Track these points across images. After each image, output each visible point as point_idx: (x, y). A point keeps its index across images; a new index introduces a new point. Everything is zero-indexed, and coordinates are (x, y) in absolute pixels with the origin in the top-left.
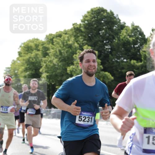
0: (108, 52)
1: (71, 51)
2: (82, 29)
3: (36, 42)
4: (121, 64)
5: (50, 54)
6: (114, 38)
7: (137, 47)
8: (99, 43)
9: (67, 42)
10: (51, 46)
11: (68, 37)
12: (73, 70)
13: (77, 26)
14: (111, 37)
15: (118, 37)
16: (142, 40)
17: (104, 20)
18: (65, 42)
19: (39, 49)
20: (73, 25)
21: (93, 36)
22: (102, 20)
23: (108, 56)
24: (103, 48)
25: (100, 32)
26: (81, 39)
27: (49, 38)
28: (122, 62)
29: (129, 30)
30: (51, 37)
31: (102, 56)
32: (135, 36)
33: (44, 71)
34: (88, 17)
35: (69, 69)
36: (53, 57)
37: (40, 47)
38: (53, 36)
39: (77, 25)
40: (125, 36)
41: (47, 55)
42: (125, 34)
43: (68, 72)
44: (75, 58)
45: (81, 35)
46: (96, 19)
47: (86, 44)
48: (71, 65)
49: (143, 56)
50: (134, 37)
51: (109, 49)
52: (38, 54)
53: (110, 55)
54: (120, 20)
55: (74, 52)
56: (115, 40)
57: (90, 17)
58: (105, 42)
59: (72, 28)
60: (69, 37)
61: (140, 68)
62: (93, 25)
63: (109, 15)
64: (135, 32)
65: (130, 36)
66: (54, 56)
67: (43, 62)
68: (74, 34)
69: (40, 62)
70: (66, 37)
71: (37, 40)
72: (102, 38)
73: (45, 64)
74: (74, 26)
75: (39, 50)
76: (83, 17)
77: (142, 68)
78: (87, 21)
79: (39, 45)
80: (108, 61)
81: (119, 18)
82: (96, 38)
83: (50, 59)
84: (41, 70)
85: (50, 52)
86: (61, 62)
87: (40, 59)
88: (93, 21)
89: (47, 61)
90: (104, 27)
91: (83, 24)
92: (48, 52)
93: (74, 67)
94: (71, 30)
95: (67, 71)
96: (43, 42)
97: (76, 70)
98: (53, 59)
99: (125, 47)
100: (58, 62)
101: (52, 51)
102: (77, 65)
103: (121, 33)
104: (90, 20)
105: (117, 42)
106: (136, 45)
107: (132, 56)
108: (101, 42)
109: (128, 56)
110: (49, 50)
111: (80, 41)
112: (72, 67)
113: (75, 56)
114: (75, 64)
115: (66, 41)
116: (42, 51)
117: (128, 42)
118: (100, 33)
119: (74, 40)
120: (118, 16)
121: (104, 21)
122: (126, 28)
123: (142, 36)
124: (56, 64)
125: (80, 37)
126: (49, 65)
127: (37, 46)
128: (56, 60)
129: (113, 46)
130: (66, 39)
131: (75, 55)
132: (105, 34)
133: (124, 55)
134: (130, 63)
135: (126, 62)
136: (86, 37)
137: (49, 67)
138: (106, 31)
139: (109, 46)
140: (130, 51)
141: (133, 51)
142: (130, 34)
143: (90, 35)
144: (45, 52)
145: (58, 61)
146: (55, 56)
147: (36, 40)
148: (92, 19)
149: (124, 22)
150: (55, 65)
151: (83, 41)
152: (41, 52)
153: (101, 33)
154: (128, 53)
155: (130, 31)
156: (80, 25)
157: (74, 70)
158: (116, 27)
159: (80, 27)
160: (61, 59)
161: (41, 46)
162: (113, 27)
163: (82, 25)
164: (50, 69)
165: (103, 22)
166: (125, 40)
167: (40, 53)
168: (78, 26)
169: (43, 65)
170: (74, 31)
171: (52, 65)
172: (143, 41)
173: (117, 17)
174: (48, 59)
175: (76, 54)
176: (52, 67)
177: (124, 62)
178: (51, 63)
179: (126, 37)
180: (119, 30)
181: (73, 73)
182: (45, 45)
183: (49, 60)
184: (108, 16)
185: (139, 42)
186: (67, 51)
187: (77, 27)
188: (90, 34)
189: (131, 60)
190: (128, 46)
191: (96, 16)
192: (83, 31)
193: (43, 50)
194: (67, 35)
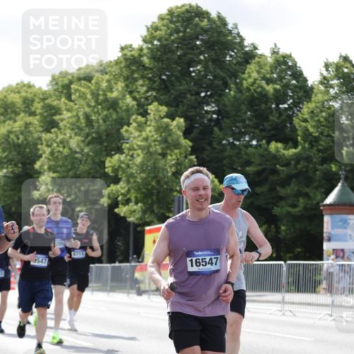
0: (211, 120)
1: (114, 116)
2: (145, 60)
3: (26, 92)
4: (242, 152)
5: (61, 124)
6: (226, 85)
7: (285, 108)
8: (189, 96)
9: (105, 95)
10: (66, 104)
11: (108, 81)
12: (120, 167)
13: (133, 53)
14: (219, 82)
15: (236, 84)
16: (298, 90)
17: (200, 37)
18: (101, 93)
19: (33, 109)
20: (122, 49)
21: (173, 78)
22: (197, 39)
23: (212, 132)
24: (198, 110)
25: (191, 69)
26: (141, 87)
27: (60, 83)
28: (248, 145)
29: (265, 65)
30: (66, 81)
31: (196, 132)
32: (282, 82)
33: (46, 167)
34: (161, 30)
35: (111, 162)
36: (68, 132)
37: (38, 106)
38: (70, 77)
39: (133, 49)
40: (255, 80)
41: (53, 127)
42: (255, 75)
43: (106, 170)
44: (126, 135)
45: (143, 77)
46: (181, 34)
47: (156, 99)
48: (116, 154)
49: (300, 133)
50: (277, 84)
51: (214, 112)
52: (30, 123)
53: (216, 129)
54: (242, 40)
55: (122, 119)
56: (230, 90)
57: (166, 31)
58: (203, 94)
59: (118, 59)
60: (112, 82)
61: (293, 162)
62: (172, 52)
63: (214, 26)
64: (282, 71)
65: (269, 81)
66: (72, 129)
67: (45, 143)
68: (125, 73)
69: (36, 145)
70: (103, 80)
71: (29, 86)
72: (195, 84)
73: (48, 150)
74: (125, 52)
75: (33, 114)
76: (148, 29)
77: (298, 162)
78: (159, 40)
79: (33, 101)
80: (210, 144)
81: (241, 34)
82: (181, 85)
83: (61, 137)
84: (37, 166)
85: (62, 120)
86: (88, 144)
87: (36, 135)
88: (173, 42)
89: (55, 141)
90: (202, 57)
91: (148, 48)
92: (56, 118)
93: (122, 157)
94: (117, 62)
95: (105, 168)
96: (44, 93)
97: (128, 166)
98: (71, 137)
99: (256, 108)
100: (82, 145)
101: (66, 115)
102: (131, 153)
103: (244, 73)
104: (167, 36)
105: (235, 97)
106: (283, 104)
107: (273, 132)
108: (192, 95)
109: (262, 130)
110: (60, 114)
111: (138, 92)
112: (116, 157)
113: (127, 131)
114: (126, 151)
115: (104, 91)
116: (41, 114)
117: (263, 96)
118: (191, 72)
119: (123, 88)
120: (236, 28)
121: (201, 40)
122: (257, 59)
123: (297, 82)
124: (78, 150)
125: (141, 82)
126: (59, 151)
127: (28, 103)
128: (79, 138)
129: (224, 105)
130: (104, 85)
131: (125, 127)
132: (202, 73)
133: (252, 130)
134: (267, 150)
135: (256, 147)
136: (154, 82)
137: (60, 157)
138: (206, 67)
139: (213, 105)
140: (267, 119)
141: (274, 118)
142: (268, 76)
143: (164, 77)
144: (48, 119)
145: (83, 141)
146: (76, 128)
147: (25, 88)
148: (171, 34)
149: (253, 44)
150: (76, 152)
151: (147, 92)
152: (38, 117)
153: (194, 71)
154: (263, 125)
155: (268, 68)
156: (141, 49)
157: (123, 166)
158: (231, 56)
159: (140, 56)
160: (89, 138)
161: (39, 103)
162: (225, 57)
163: (145, 51)
164: (61, 163)
165: (198, 43)
166: (255, 90)
167: (35, 121)
168: (136, 54)
169: (44, 153)
170: (123, 65)
171: (66, 151)
172: (301, 94)
173: (236, 31)
174: (57, 137)
175: (129, 124)
176: (66, 157)
177: (251, 146)
178: (64, 147)
179: (258, 82)
180: (239, 63)
181: (120, 173)
182: (48, 101)
183: (58, 140)
184: (211, 28)
185: (292, 97)
186: (106, 115)
187: (132, 56)
188: (165, 75)
189: (268, 143)
190: (263, 106)
191: (182, 29)
192: (147, 65)
193: (45, 114)
194: (107, 77)
